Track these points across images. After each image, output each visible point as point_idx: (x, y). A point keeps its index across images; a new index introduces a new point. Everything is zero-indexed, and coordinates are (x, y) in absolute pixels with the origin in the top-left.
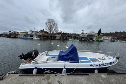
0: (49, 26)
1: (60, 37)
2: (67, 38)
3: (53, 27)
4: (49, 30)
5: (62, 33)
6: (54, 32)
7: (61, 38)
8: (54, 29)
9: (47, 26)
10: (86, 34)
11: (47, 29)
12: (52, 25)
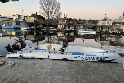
0: (46, 6)
1: (64, 26)
2: (75, 28)
3: (52, 9)
4: (45, 14)
5: (67, 20)
6: (55, 17)
7: (65, 28)
8: (54, 13)
9: (43, 6)
10: (111, 20)
11: (43, 11)
12: (52, 6)
